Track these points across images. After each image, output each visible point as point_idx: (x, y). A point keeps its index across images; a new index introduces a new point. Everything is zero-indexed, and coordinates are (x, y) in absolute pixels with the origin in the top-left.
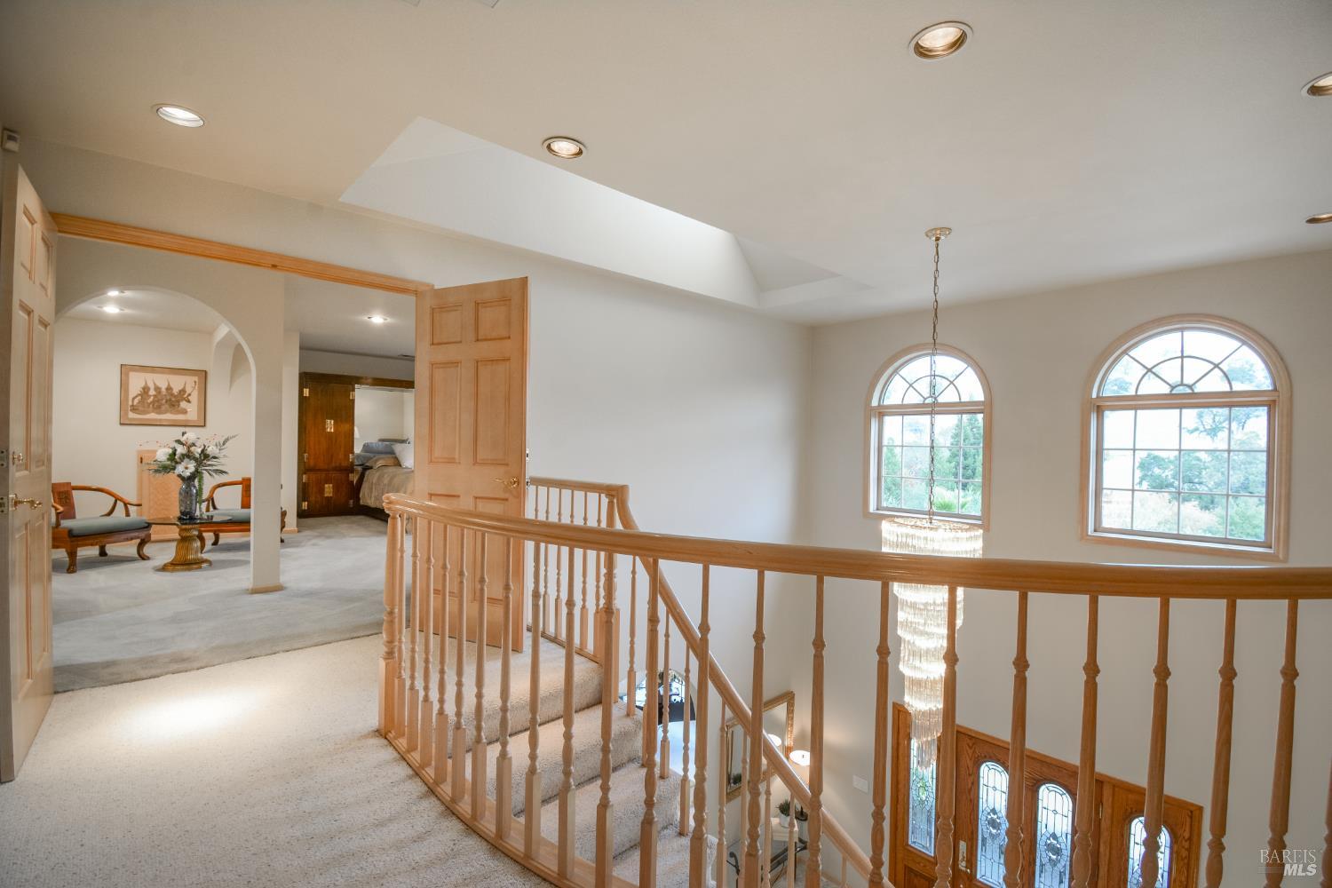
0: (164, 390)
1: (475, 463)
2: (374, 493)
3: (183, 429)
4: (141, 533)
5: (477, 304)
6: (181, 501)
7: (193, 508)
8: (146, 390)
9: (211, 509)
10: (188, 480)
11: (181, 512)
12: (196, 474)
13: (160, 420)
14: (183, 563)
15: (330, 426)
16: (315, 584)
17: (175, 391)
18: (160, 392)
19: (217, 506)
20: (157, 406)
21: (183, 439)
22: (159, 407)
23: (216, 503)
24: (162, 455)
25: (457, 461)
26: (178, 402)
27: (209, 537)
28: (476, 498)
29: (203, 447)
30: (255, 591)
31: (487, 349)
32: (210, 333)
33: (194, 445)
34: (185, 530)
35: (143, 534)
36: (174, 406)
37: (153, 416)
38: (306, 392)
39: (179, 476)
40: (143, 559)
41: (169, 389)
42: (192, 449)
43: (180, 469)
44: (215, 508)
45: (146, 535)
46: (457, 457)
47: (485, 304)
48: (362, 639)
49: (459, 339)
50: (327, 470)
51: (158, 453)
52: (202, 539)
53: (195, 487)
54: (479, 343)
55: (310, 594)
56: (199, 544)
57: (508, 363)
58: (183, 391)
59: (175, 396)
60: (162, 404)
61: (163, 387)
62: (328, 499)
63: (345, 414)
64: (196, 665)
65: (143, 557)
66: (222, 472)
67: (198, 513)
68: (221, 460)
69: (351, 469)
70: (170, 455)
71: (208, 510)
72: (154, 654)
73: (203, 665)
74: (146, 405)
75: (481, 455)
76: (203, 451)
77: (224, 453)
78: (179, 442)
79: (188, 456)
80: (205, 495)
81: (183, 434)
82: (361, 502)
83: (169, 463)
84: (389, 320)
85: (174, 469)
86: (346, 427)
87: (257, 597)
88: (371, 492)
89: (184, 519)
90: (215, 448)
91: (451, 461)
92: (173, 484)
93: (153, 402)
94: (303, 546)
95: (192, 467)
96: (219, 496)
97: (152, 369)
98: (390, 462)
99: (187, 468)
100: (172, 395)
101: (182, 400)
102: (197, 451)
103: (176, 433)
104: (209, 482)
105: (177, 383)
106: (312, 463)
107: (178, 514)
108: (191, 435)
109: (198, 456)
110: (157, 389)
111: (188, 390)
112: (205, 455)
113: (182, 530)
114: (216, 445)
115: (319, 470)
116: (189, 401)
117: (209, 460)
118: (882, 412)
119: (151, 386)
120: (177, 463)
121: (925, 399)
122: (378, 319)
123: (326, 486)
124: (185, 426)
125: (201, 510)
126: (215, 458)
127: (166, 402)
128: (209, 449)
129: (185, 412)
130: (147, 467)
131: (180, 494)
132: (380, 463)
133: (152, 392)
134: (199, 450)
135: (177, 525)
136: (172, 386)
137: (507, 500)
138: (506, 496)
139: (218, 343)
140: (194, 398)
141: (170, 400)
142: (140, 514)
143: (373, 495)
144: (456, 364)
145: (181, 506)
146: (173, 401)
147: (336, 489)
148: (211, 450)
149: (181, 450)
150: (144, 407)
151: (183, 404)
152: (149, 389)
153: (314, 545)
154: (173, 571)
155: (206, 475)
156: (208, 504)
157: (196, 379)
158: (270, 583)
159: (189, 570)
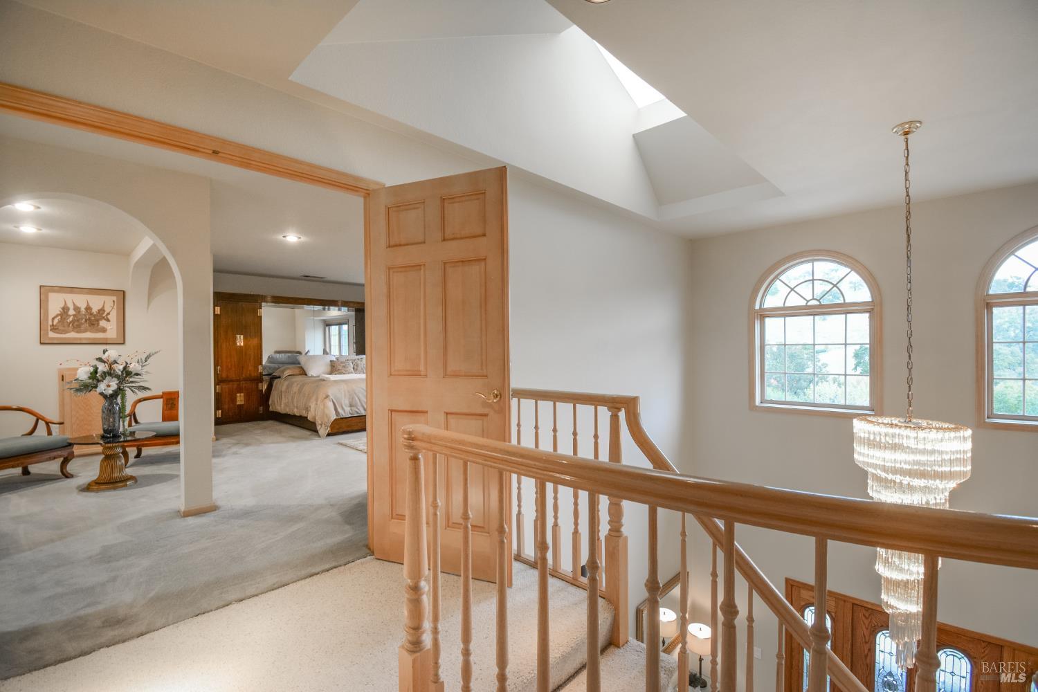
0: (83, 309)
1: (446, 375)
2: (284, 401)
3: (104, 347)
4: (64, 451)
5: (443, 200)
6: (103, 418)
7: (117, 425)
8: (65, 309)
9: (133, 424)
10: (111, 398)
11: (104, 430)
12: (119, 391)
13: (80, 339)
14: (109, 482)
15: (240, 341)
16: (248, 502)
17: (95, 310)
18: (79, 312)
19: (139, 421)
20: (77, 325)
21: (104, 357)
22: (79, 326)
23: (138, 418)
24: (83, 373)
25: (422, 373)
26: (98, 321)
27: (132, 452)
28: (447, 414)
29: (124, 364)
30: (187, 514)
31: (454, 250)
32: (127, 254)
33: (115, 362)
34: (110, 448)
35: (65, 453)
36: (93, 325)
37: (72, 335)
38: (218, 310)
39: (101, 394)
40: (67, 477)
41: (88, 308)
42: (114, 366)
43: (102, 387)
44: (136, 422)
45: (69, 454)
46: (422, 368)
47: (452, 199)
48: (323, 575)
49: (421, 239)
50: (239, 381)
51: (79, 371)
52: (125, 454)
53: (117, 404)
54: (444, 242)
55: (246, 514)
56: (123, 461)
57: (483, 263)
58: (102, 311)
59: (95, 316)
60: (82, 324)
61: (83, 307)
62: (240, 406)
63: (254, 329)
64: (133, 629)
65: (67, 476)
66: (145, 388)
67: (121, 429)
68: (144, 377)
69: (259, 379)
70: (91, 374)
71: (130, 425)
72: (82, 613)
73: (143, 629)
74: (66, 324)
75: (452, 367)
76: (125, 368)
77: (145, 369)
78: (100, 360)
79: (110, 373)
80: (128, 410)
81: (105, 352)
82: (271, 409)
83: (91, 381)
84: (303, 239)
85: (96, 387)
86: (255, 341)
87: (191, 521)
88: (281, 398)
89: (108, 438)
90: (137, 364)
91: (416, 374)
92: (95, 403)
93: (73, 322)
94: (224, 456)
95: (114, 384)
96: (141, 410)
97: (71, 290)
98: (297, 371)
99: (109, 386)
100: (91, 314)
101: (101, 319)
102: (119, 368)
103: (97, 351)
104: (131, 397)
105: (96, 303)
106: (224, 375)
107: (101, 432)
108: (113, 353)
109: (120, 373)
110: (77, 309)
111: (107, 310)
112: (127, 372)
113: (105, 448)
114: (138, 362)
115: (232, 381)
116: (108, 320)
117: (131, 377)
118: (763, 315)
119: (71, 306)
120: (98, 381)
121: (808, 301)
122: (292, 238)
123: (238, 395)
124: (106, 344)
125: (123, 426)
126: (137, 374)
127: (86, 320)
128: (131, 367)
129: (104, 330)
130: (68, 386)
131: (103, 412)
132: (287, 373)
133: (72, 312)
134: (121, 367)
135: (101, 444)
136: (91, 305)
137: (486, 415)
138: (485, 411)
139: (137, 262)
140: (113, 316)
141: (89, 319)
142: (63, 432)
143: (283, 402)
144: (417, 267)
145: (104, 424)
146: (92, 320)
147: (247, 398)
148: (134, 367)
149: (102, 368)
150: (64, 326)
151: (103, 323)
152: (68, 309)
153: (235, 453)
154: (97, 491)
155: (128, 392)
156: (130, 419)
157: (114, 298)
158: (202, 503)
159: (115, 489)
